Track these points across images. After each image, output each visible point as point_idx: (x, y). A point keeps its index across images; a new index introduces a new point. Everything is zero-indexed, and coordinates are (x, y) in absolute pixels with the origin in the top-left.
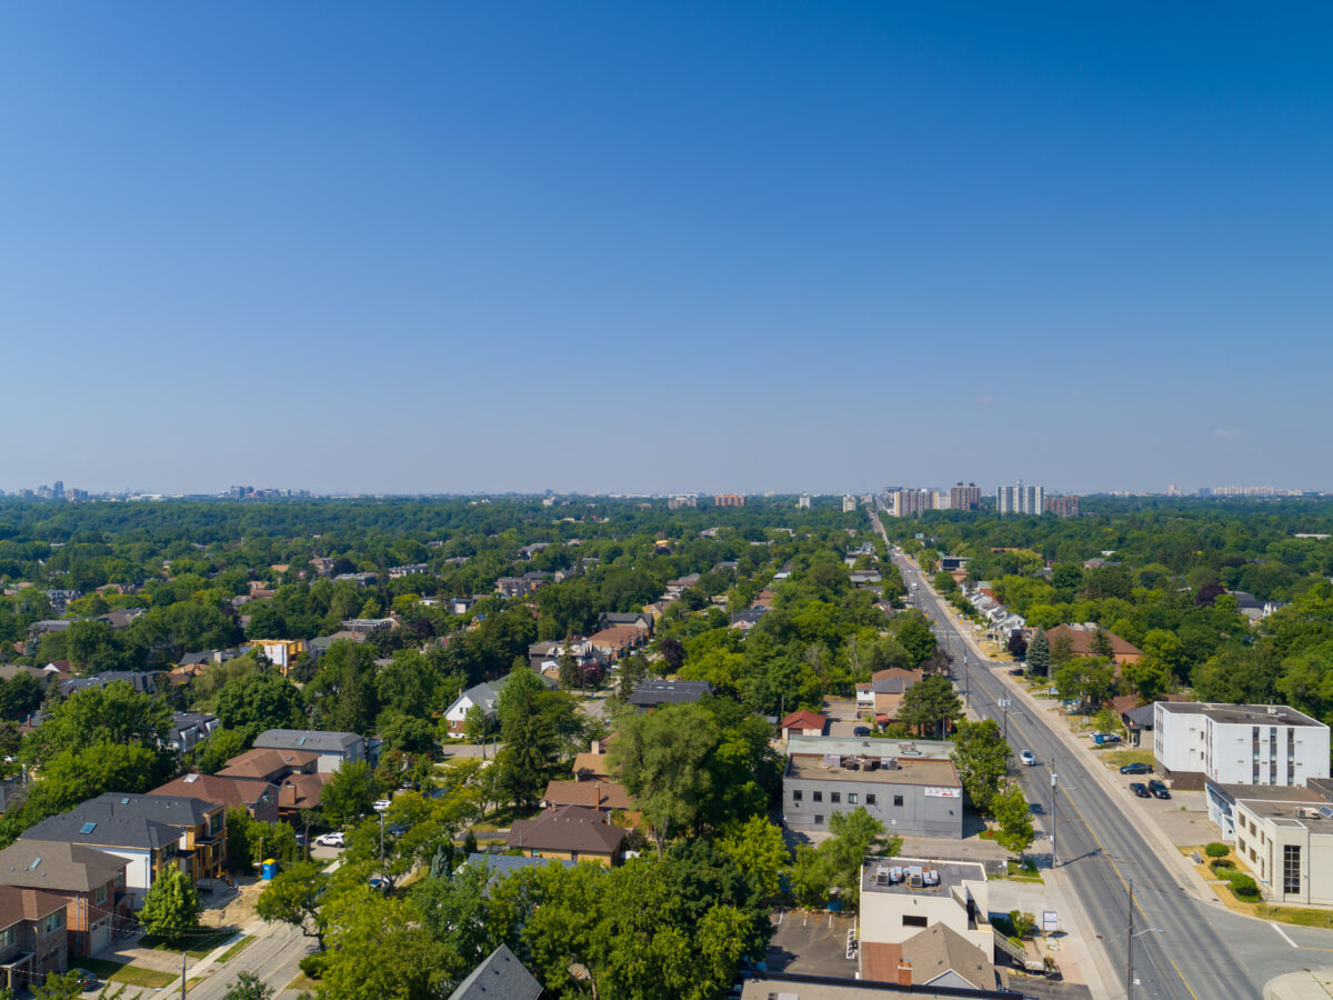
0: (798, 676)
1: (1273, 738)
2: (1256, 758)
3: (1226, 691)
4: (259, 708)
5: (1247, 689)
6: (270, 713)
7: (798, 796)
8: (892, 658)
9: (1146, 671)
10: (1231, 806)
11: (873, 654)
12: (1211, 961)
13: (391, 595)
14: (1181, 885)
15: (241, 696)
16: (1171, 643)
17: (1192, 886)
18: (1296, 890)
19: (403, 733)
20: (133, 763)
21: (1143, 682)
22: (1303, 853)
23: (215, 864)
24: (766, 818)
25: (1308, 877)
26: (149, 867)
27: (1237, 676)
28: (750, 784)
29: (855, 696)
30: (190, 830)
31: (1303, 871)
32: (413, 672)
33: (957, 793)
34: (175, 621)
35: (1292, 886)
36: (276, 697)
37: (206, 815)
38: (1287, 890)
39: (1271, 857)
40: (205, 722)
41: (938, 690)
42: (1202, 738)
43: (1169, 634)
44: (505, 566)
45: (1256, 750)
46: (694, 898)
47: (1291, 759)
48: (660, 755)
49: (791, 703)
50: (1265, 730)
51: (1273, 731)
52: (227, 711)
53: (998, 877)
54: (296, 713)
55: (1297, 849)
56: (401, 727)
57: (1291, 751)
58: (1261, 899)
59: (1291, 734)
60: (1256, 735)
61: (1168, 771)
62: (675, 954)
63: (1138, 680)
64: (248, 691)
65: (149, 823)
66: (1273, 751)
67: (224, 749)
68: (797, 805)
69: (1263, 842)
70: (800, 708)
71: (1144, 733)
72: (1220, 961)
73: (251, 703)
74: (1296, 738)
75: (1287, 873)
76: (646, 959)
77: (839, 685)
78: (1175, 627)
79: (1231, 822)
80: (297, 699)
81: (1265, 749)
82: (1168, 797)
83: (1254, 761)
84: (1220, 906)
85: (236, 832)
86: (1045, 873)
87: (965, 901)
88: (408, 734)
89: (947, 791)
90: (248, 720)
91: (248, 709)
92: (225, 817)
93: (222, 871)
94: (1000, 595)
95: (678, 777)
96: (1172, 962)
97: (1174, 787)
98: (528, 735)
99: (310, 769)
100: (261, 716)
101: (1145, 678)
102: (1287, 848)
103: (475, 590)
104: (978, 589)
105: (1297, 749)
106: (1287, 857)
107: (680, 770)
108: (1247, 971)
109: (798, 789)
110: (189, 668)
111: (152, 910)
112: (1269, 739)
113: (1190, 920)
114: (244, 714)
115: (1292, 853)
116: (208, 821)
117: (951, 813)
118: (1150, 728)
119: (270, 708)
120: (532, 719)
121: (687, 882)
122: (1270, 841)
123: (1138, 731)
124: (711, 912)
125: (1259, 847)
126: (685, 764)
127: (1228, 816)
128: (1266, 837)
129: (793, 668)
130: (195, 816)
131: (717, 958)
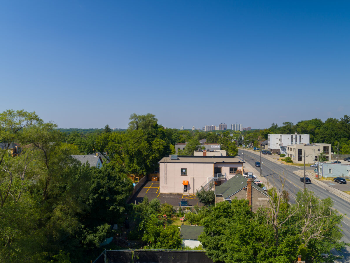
1: (296, 138)
3: (285, 131)
5: (290, 130)
10: (286, 148)
11: (199, 136)
14: (273, 162)
18: (301, 160)
21: (265, 134)
22: (303, 151)
31: (303, 155)
33: (219, 146)
35: (300, 159)
37: (16, 147)
38: (299, 160)
39: (295, 153)
42: (279, 140)
45: (292, 141)
46: (150, 137)
48: (142, 124)
50: (294, 136)
51: (296, 136)
55: (301, 150)
56: (72, 138)
57: (300, 141)
58: (293, 162)
59: (300, 136)
60: (292, 137)
61: (271, 149)
62: (146, 146)
63: (264, 134)
66: (296, 141)
69: (293, 151)
71: (265, 146)
72: (283, 169)
74: (301, 138)
75: (299, 156)
76: (138, 148)
79: (286, 152)
81: (294, 140)
82: (271, 154)
83: (292, 144)
84: (283, 164)
87: (221, 154)
89: (217, 146)
96: (271, 169)
97: (273, 153)
101: (266, 133)
102: (299, 150)
105: (302, 140)
106: (299, 152)
108: (289, 170)
109: (179, 147)
112: (295, 138)
113: (276, 166)
115: (300, 151)
116: (17, 148)
118: (267, 145)
121: (149, 134)
122: (295, 149)
123: (264, 146)
124: (155, 140)
125: (292, 153)
126: (149, 126)
127: (285, 151)
128: (294, 149)
129: (178, 135)
130: (13, 146)
131: (157, 152)
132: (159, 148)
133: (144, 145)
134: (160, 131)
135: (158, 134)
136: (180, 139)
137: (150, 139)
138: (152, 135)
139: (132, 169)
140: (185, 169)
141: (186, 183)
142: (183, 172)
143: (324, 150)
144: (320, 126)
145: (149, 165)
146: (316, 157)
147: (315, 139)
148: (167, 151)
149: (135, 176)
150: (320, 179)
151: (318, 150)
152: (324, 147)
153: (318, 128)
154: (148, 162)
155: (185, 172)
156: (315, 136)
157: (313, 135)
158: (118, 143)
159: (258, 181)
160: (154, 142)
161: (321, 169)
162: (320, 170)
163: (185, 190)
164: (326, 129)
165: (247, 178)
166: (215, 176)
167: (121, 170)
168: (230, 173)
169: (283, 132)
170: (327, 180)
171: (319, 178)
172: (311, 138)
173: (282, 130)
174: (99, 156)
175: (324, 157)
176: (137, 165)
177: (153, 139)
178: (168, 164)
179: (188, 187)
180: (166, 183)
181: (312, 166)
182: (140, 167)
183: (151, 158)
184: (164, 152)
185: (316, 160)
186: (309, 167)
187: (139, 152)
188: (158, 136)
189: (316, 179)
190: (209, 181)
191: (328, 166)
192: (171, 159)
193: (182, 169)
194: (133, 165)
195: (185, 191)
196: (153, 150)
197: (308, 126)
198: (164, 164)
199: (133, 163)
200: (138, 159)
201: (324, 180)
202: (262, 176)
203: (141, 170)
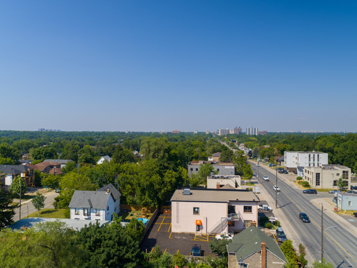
0: (192, 152)
1: (314, 157)
2: (310, 162)
3: (302, 148)
4: (45, 155)
5: (307, 148)
6: (48, 156)
7: (192, 169)
8: (217, 149)
9: (282, 147)
10: (303, 169)
11: (212, 149)
12: (297, 197)
13: (83, 146)
14: (290, 186)
15: (39, 151)
16: (289, 147)
17: (293, 186)
18: (319, 185)
19: (85, 158)
20: (8, 162)
21: (282, 150)
22: (321, 175)
23: (31, 183)
24: (183, 167)
25: (322, 181)
26: (12, 179)
27: (305, 145)
28: (179, 161)
29: (208, 160)
30: (24, 173)
31: (321, 179)
32: (88, 151)
33: (233, 167)
34: (21, 145)
35: (318, 183)
36: (49, 152)
37: (29, 169)
38: (316, 185)
39: (313, 177)
40: (29, 162)
41: (229, 153)
42: (296, 159)
43: (289, 145)
44: (115, 141)
45: (310, 160)
46: (162, 169)
47: (318, 162)
48: (154, 148)
49: (191, 159)
50: (312, 155)
51: (314, 155)
52: (35, 155)
53: (244, 185)
54: (55, 156)
55: (319, 174)
56: (84, 156)
57: (318, 160)
58: (310, 187)
59: (318, 156)
60: (310, 156)
61: (288, 168)
62: (157, 180)
63: (280, 150)
64: (42, 150)
65: (12, 169)
66: (314, 160)
67: (34, 163)
68: (191, 172)
69: (311, 174)
70: (193, 160)
71: (282, 162)
72: (300, 197)
73: (42, 153)
74: (319, 157)
75: (317, 180)
76: (149, 181)
77: (203, 157)
78: (290, 144)
79: (303, 174)
80: (55, 153)
81: (312, 160)
82: (287, 173)
83: (309, 163)
84: (300, 189)
85: (37, 175)
86: (255, 184)
87: (235, 182)
88: (86, 158)
89: (231, 167)
90: (41, 158)
91: (41, 155)
92: (34, 172)
93: (33, 185)
94: (246, 146)
95: (159, 154)
96: (288, 197)
97: (289, 172)
98: (119, 156)
99: (58, 166)
100: (45, 157)
101: (282, 149)
102: (317, 174)
103: (106, 146)
104: (241, 145)
105: (320, 159)
106: (317, 176)
107: (160, 152)
108: (306, 198)
109: (192, 168)
110: (25, 156)
111: (13, 187)
112: (313, 157)
113: (293, 191)
114: (40, 156)
115: (318, 175)
116: (29, 171)
117: (232, 173)
118: (283, 161)
119: (48, 155)
120: (120, 152)
121: (161, 165)
122: (313, 173)
123: (280, 162)
124: (167, 172)
125: (310, 176)
126: (161, 151)
127: (302, 172)
128: (311, 173)
129: (191, 150)
130: (25, 169)
131: (169, 184)
132: (171, 181)
133: (156, 178)
134: (172, 153)
135: (170, 164)
136: (194, 153)
137: (162, 171)
138: (164, 166)
139: (144, 202)
140: (198, 208)
141: (198, 222)
142: (196, 211)
143: (343, 175)
144: (339, 144)
145: (161, 198)
146: (335, 182)
147: (334, 157)
148: (179, 182)
149: (147, 209)
150: (339, 213)
151: (337, 174)
152: (344, 172)
153: (337, 145)
154: (160, 195)
155: (198, 211)
156: (334, 154)
157: (332, 153)
158: (130, 174)
159: (273, 219)
160: (166, 174)
161: (340, 201)
162: (338, 201)
163: (198, 229)
164: (346, 148)
165: (262, 210)
166: (229, 216)
167: (132, 202)
168: (244, 211)
169: (300, 149)
170: (346, 215)
171: (338, 211)
172: (329, 156)
173: (299, 147)
174: (110, 193)
175: (344, 182)
176: (149, 197)
177: (165, 170)
178: (180, 202)
179: (200, 227)
180: (178, 222)
181: (330, 192)
182: (152, 199)
183: (163, 191)
184: (176, 184)
185: (335, 185)
186: (327, 193)
187: (151, 185)
188: (170, 166)
189: (335, 212)
190: (222, 221)
191: (347, 198)
192: (184, 195)
193: (194, 208)
194: (145, 198)
195: (197, 231)
196: (165, 183)
197: (326, 143)
198: (176, 202)
199: (145, 195)
200: (149, 192)
201: (344, 214)
202: (278, 207)
203: (153, 204)
